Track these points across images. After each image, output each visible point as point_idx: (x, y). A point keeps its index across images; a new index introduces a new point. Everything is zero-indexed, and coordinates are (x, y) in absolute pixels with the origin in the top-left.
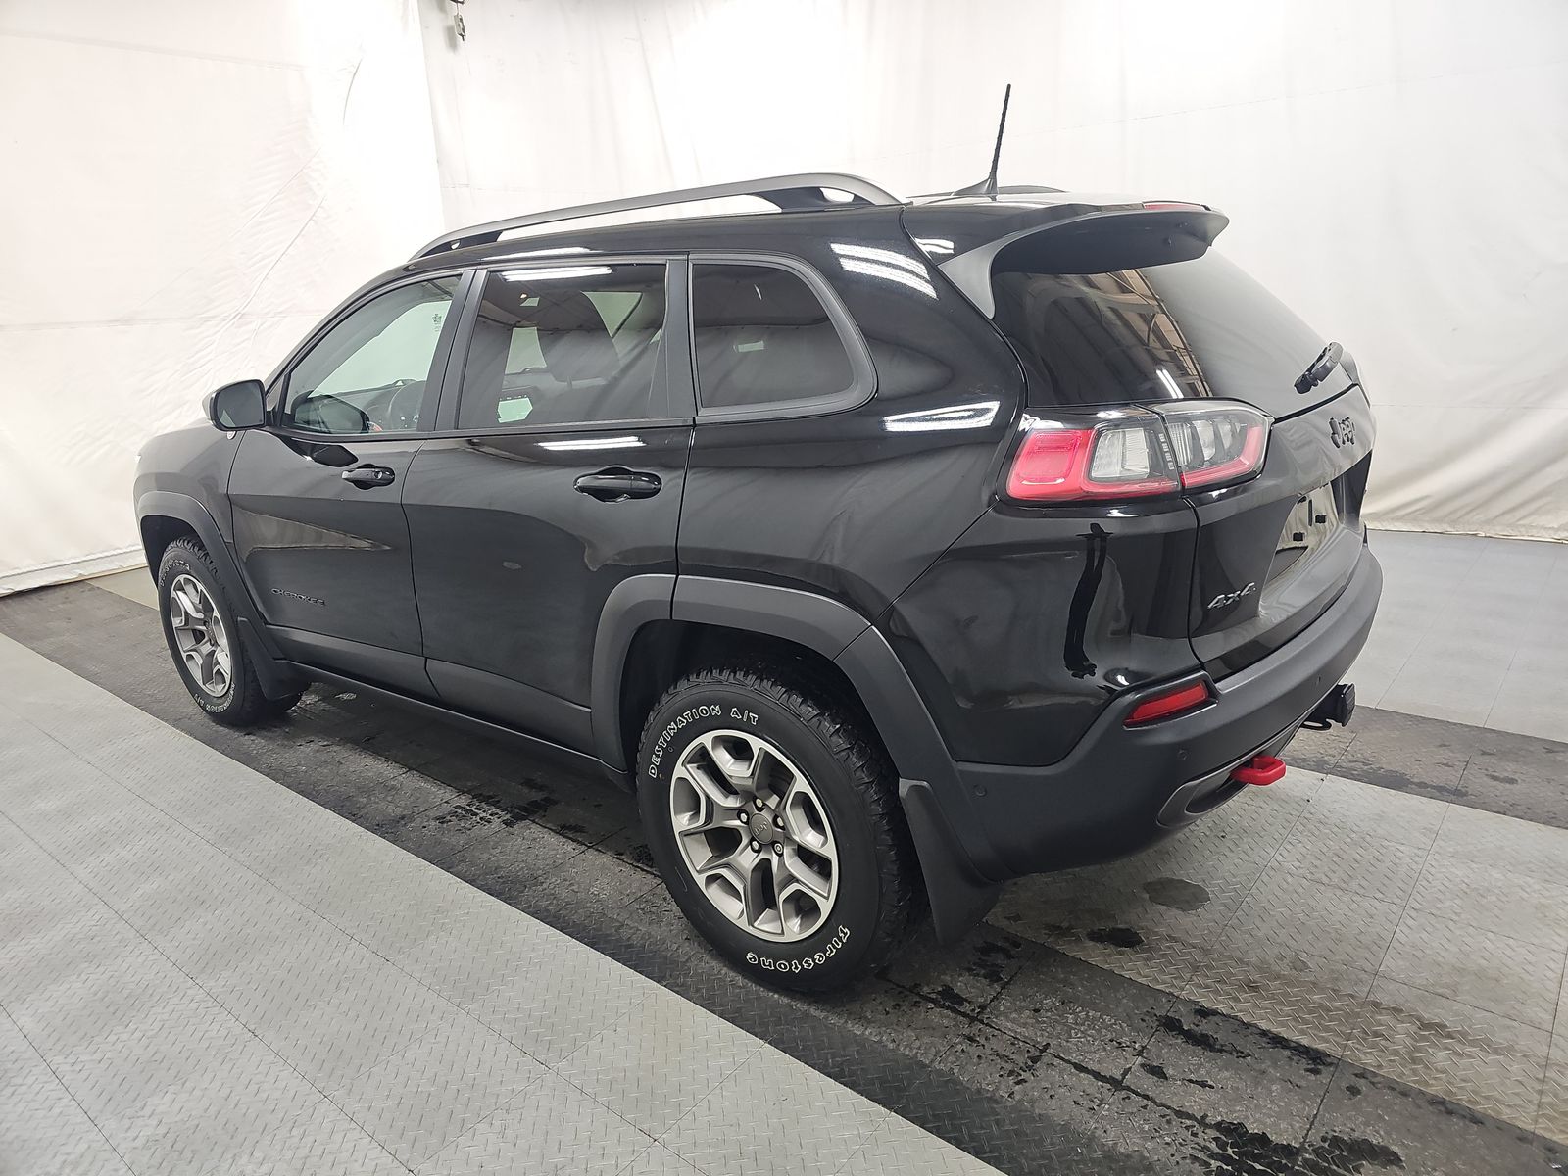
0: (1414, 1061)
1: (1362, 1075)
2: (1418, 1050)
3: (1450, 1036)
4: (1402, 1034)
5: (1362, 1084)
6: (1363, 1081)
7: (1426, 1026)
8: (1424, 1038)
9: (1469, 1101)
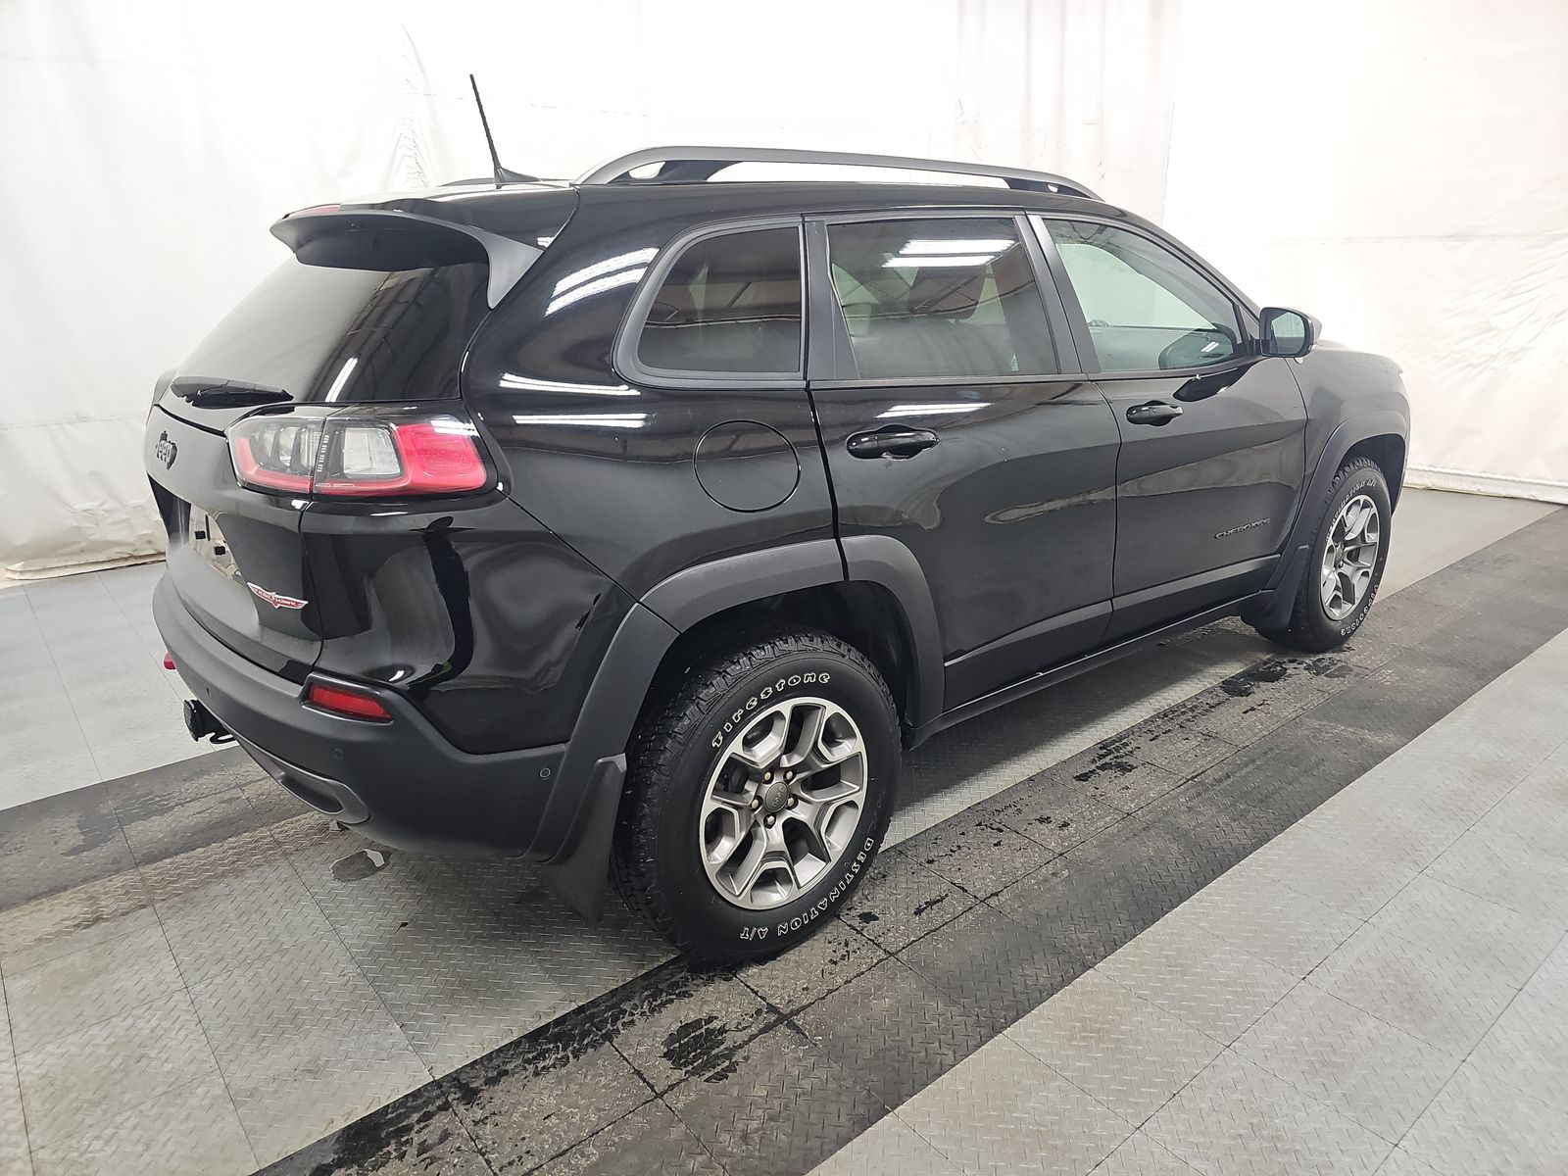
0: (91, 898)
1: (117, 872)
2: (94, 904)
3: (77, 926)
4: (108, 905)
5: (115, 867)
6: (115, 868)
7: (97, 920)
8: (93, 912)
9: (42, 903)
